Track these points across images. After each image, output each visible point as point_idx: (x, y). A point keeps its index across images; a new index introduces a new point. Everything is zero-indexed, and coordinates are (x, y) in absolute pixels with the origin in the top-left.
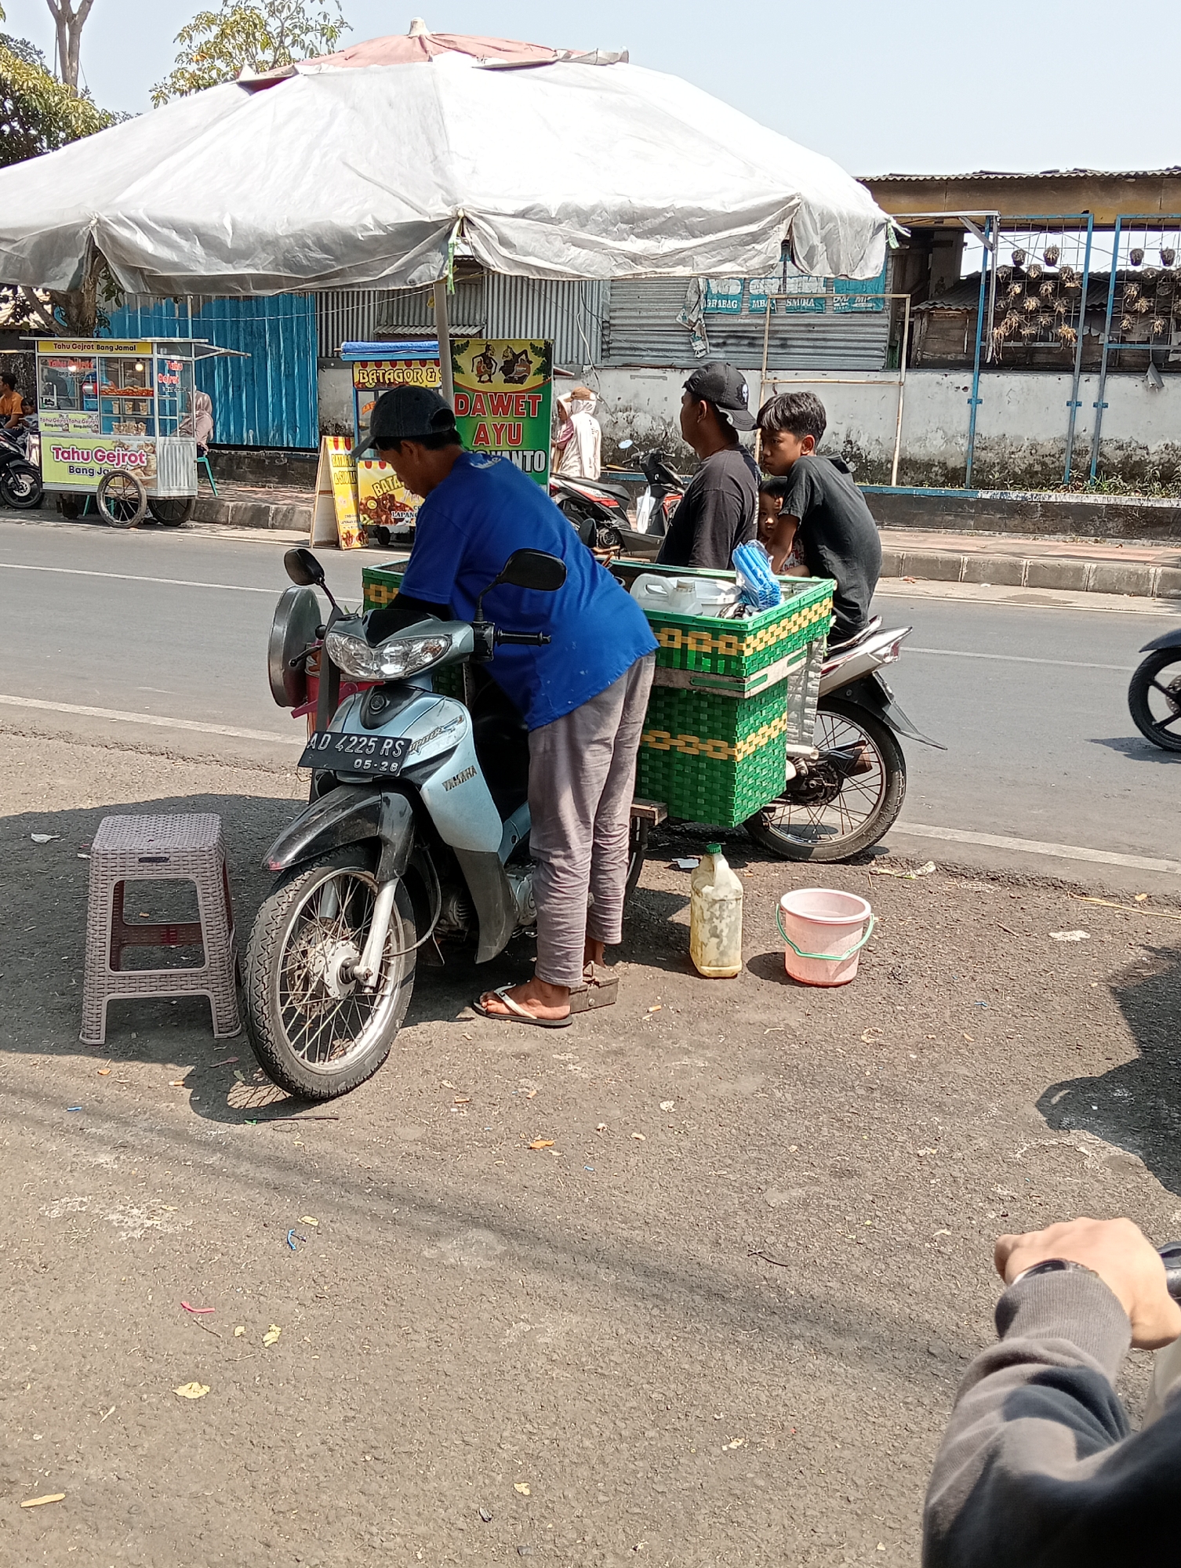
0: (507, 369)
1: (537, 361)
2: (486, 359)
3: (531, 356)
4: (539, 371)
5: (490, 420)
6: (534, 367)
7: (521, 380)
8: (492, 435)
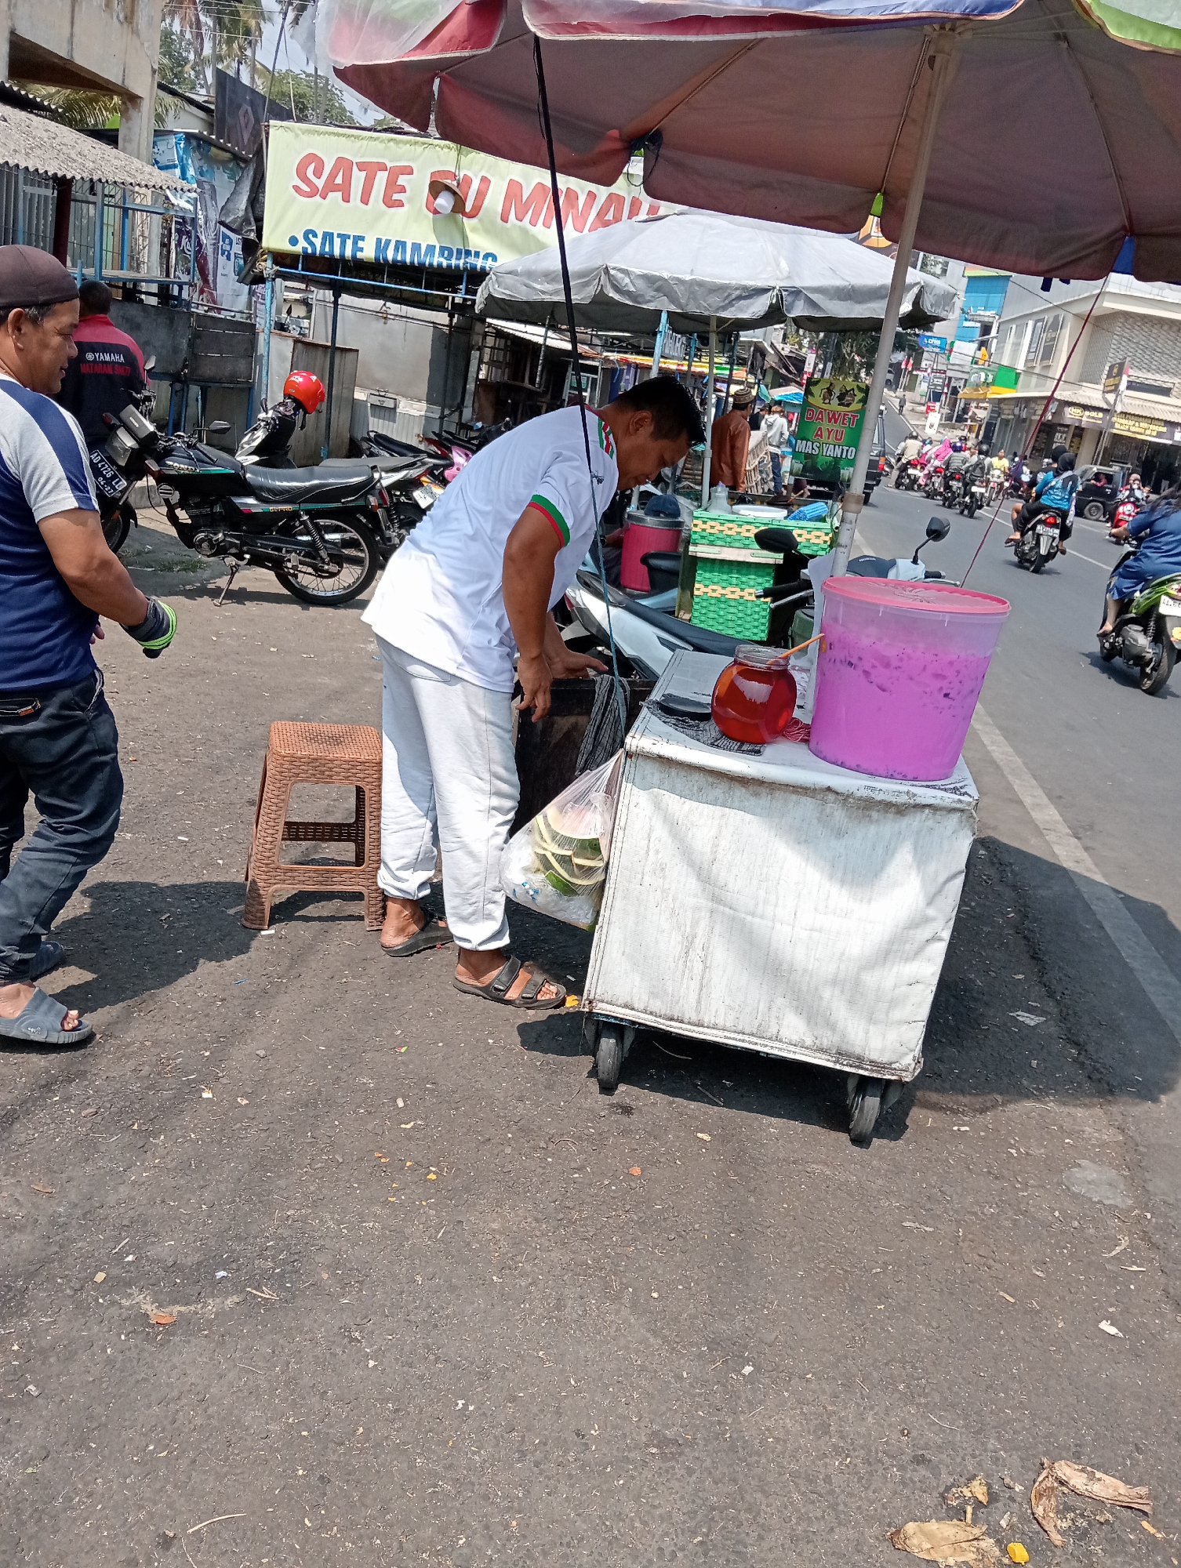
0: (841, 398)
1: (860, 395)
2: (830, 391)
3: (856, 392)
4: (860, 401)
5: (825, 425)
6: (857, 399)
7: (848, 405)
8: (825, 434)
